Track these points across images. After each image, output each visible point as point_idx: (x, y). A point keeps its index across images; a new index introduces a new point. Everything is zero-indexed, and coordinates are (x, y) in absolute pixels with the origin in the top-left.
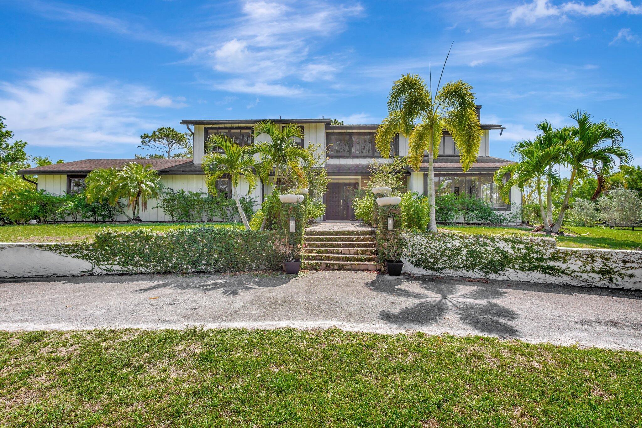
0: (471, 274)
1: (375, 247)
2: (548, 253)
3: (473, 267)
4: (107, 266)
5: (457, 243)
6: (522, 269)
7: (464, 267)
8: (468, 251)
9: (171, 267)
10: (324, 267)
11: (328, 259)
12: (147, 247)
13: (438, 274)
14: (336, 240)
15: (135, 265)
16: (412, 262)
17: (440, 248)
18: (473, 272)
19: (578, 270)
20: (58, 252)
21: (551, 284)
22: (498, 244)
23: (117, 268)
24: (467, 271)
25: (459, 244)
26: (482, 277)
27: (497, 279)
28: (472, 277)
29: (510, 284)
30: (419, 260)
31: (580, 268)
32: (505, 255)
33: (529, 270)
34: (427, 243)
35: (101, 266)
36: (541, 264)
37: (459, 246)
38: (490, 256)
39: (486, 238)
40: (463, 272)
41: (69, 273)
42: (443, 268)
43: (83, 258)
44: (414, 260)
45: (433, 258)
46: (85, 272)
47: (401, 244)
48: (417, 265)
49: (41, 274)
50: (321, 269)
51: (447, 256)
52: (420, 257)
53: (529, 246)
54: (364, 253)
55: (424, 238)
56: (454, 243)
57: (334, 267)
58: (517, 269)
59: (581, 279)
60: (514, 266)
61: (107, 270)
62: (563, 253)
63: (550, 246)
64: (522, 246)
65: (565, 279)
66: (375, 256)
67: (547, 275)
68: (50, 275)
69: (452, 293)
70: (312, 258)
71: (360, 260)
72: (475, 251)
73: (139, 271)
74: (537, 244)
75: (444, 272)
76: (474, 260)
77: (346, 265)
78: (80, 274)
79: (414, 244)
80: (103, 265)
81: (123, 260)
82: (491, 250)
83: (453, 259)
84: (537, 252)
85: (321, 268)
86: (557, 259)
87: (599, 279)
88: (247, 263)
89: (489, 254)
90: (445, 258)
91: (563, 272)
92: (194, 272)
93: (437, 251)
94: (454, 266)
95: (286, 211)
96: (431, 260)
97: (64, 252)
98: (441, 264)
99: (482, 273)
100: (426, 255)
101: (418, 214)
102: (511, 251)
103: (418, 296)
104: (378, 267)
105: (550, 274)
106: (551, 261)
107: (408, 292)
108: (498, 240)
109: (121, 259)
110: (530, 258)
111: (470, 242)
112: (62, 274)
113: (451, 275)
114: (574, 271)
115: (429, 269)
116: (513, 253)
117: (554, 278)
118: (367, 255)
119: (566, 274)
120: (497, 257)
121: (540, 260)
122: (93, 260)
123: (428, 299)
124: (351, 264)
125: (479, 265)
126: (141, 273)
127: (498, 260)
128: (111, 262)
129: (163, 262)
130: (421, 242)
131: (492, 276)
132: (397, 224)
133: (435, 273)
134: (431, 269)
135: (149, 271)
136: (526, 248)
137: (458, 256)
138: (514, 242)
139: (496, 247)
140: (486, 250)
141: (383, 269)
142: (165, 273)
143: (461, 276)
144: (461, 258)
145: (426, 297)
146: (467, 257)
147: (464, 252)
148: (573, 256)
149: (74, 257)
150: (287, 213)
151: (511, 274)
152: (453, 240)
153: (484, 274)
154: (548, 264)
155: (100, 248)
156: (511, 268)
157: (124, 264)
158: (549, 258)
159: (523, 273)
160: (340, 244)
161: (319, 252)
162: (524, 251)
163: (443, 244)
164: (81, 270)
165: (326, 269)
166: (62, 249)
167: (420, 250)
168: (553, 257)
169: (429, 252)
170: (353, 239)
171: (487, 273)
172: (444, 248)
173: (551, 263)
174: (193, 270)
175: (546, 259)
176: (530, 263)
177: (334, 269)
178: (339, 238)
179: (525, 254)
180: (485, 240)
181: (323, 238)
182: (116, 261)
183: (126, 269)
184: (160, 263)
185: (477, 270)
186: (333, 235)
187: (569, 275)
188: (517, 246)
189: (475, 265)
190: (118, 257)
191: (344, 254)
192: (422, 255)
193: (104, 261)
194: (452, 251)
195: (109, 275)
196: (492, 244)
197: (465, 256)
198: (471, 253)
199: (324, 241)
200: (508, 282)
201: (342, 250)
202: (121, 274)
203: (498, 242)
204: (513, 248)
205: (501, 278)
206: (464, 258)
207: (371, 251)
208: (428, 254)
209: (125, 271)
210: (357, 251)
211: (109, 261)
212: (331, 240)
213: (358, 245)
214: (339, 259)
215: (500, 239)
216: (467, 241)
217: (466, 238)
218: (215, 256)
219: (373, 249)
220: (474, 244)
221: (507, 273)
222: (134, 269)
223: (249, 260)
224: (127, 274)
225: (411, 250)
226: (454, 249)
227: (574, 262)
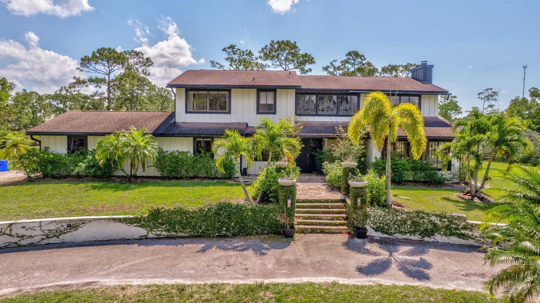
0: (413, 237)
1: (346, 213)
2: (461, 225)
3: (414, 233)
4: (157, 232)
5: (404, 216)
6: (446, 235)
7: (408, 232)
8: (411, 222)
9: (201, 233)
10: (310, 231)
11: (312, 224)
12: (185, 218)
13: (391, 237)
14: (316, 207)
15: (176, 231)
16: (373, 228)
17: (393, 219)
18: (414, 236)
19: (479, 236)
20: (125, 223)
21: (463, 244)
22: (431, 218)
23: (164, 233)
24: (410, 235)
25: (405, 217)
26: (420, 239)
27: (429, 241)
28: (413, 239)
29: (437, 245)
30: (378, 227)
31: (480, 235)
32: (435, 225)
33: (449, 235)
34: (384, 215)
35: (153, 232)
36: (457, 231)
37: (406, 218)
38: (426, 225)
39: (424, 213)
40: (408, 236)
41: (132, 237)
42: (394, 233)
43: (141, 226)
44: (375, 227)
45: (388, 226)
46: (142, 236)
47: (366, 216)
48: (377, 230)
49: (114, 238)
50: (308, 233)
51: (397, 225)
52: (379, 225)
53: (451, 219)
54: (338, 219)
55: (382, 212)
56: (403, 216)
57: (317, 231)
58: (442, 235)
59: (480, 242)
60: (440, 232)
61: (157, 235)
62: (470, 225)
63: (463, 220)
64: (446, 220)
65: (471, 242)
66: (346, 222)
67: (460, 239)
68: (120, 238)
69: (396, 251)
70: (300, 223)
71: (335, 225)
72: (416, 222)
73: (179, 235)
74: (455, 219)
75: (395, 236)
76: (415, 228)
77: (326, 229)
78: (140, 238)
79: (375, 216)
80: (154, 231)
81: (168, 228)
82: (426, 221)
83: (401, 227)
84: (455, 224)
85: (307, 231)
86: (467, 229)
87: (491, 242)
88: (255, 229)
89: (425, 224)
90: (396, 226)
91: (470, 237)
92: (217, 236)
93: (391, 221)
94: (402, 232)
95: (284, 192)
96: (386, 227)
97: (129, 223)
98: (393, 230)
99: (420, 237)
100: (383, 224)
101: (379, 193)
102: (439, 222)
103: (375, 254)
104: (349, 231)
105: (462, 238)
106: (463, 230)
107: (369, 251)
108: (431, 215)
109: (166, 227)
110: (451, 228)
111: (413, 216)
112: (127, 238)
113: (399, 238)
114: (476, 237)
115: (385, 233)
116: (440, 224)
117: (464, 241)
118: (340, 220)
119: (472, 238)
120: (430, 227)
121: (456, 229)
122: (148, 228)
123: (381, 257)
124: (329, 229)
125: (418, 231)
126: (180, 237)
127: (431, 228)
128: (160, 229)
129: (196, 229)
130: (380, 214)
131: (426, 239)
132: (363, 202)
133: (389, 236)
134: (386, 233)
135: (186, 235)
136: (449, 221)
137: (405, 225)
138: (441, 217)
139: (430, 220)
140: (423, 221)
141: (352, 233)
142: (197, 237)
143: (407, 239)
144: (407, 227)
145: (380, 254)
146: (411, 226)
147: (409, 222)
148: (476, 227)
149: (135, 226)
150: (285, 193)
151: (438, 238)
152: (402, 214)
153: (421, 237)
154: (461, 232)
155: (153, 220)
156: (438, 234)
157: (168, 231)
158: (462, 228)
159: (446, 237)
160: (319, 211)
161: (304, 218)
162: (447, 223)
163: (395, 216)
164: (140, 235)
165: (311, 232)
166: (128, 221)
167: (379, 220)
168: (465, 228)
169: (385, 221)
170: (328, 207)
171: (423, 237)
172: (395, 219)
173: (463, 232)
174: (217, 234)
175: (460, 229)
176: (450, 231)
177: (317, 233)
178: (318, 206)
179: (448, 225)
180: (423, 215)
181: (306, 206)
182: (163, 228)
183: (170, 234)
184: (194, 230)
185: (417, 235)
186: (313, 202)
187: (473, 239)
188: (443, 220)
189: (416, 231)
190: (165, 226)
191: (323, 219)
192: (380, 223)
193: (155, 228)
194: (401, 221)
195: (159, 238)
196: (427, 217)
197: (409, 225)
198: (414, 223)
199: (306, 208)
200: (436, 243)
201: (321, 216)
202: (166, 237)
203: (431, 217)
204: (441, 221)
205: (432, 240)
206: (409, 227)
207: (343, 217)
208: (385, 223)
209: (169, 235)
210: (333, 217)
211: (158, 228)
212: (312, 207)
213: (333, 212)
214: (320, 224)
215: (433, 215)
216: (411, 215)
217: (410, 213)
218: (232, 224)
219: (344, 215)
220: (416, 218)
221: (436, 237)
222: (176, 234)
223: (256, 227)
224: (171, 237)
225: (373, 220)
226: (403, 221)
227: (477, 232)
